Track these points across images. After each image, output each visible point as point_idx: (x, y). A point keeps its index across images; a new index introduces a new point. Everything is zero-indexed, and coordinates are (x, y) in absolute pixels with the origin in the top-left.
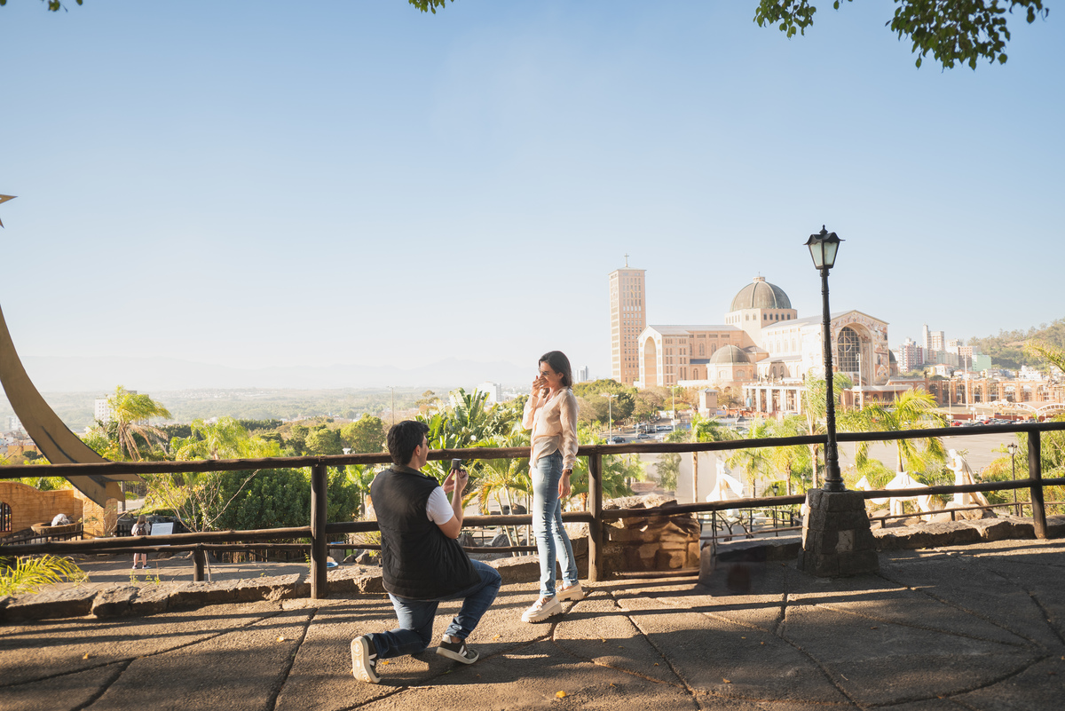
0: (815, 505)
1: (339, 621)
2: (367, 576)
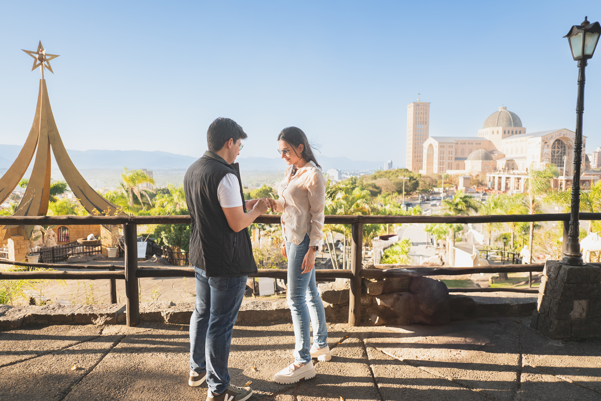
2: (171, 311)
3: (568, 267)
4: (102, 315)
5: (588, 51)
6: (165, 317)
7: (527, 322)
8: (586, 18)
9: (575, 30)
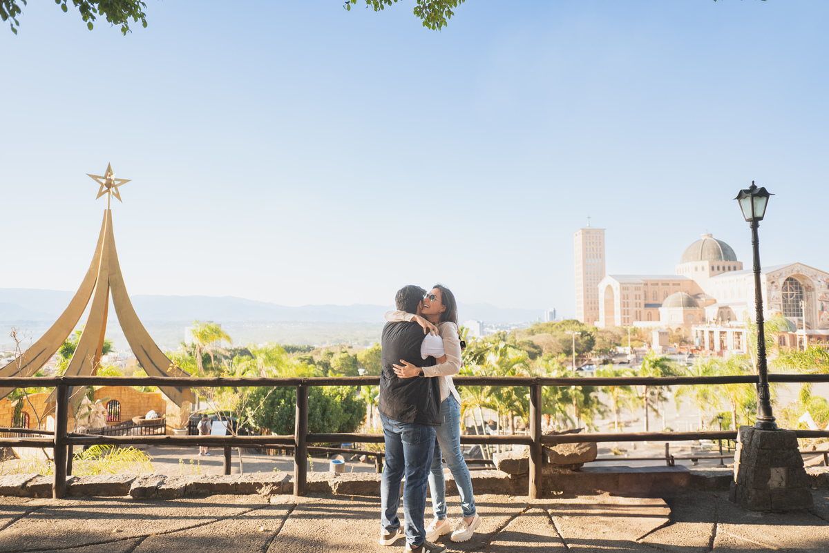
0: (747, 441)
1: (311, 517)
2: (339, 480)
3: (760, 432)
4: (267, 484)
5: (759, 214)
6: (333, 488)
7: (726, 496)
8: (753, 182)
9: (744, 193)
